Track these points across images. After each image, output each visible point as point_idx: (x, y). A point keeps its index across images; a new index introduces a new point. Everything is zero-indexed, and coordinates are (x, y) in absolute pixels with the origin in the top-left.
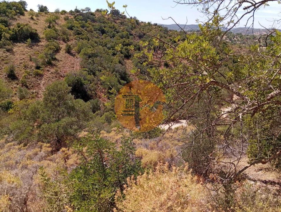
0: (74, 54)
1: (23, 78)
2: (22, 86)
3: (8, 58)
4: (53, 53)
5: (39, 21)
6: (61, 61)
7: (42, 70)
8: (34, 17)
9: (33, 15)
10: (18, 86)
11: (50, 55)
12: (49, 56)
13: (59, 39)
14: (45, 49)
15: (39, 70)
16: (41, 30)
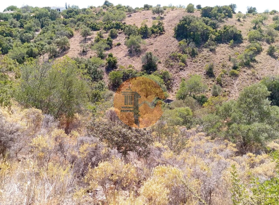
0: (276, 56)
1: (219, 76)
2: (217, 84)
3: (210, 57)
4: (253, 54)
5: (245, 23)
6: (260, 62)
7: (238, 71)
8: (241, 19)
9: (240, 17)
10: (213, 83)
11: (250, 56)
12: (248, 57)
13: (263, 40)
14: (245, 50)
15: (235, 71)
16: (245, 31)
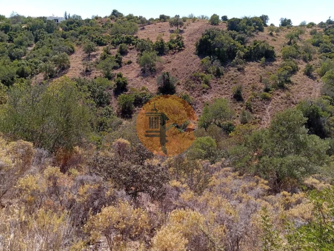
0: (314, 76)
1: (248, 100)
2: (246, 109)
3: (237, 78)
4: (288, 74)
5: (279, 37)
6: (296, 84)
7: (270, 93)
8: (274, 33)
9: (273, 31)
10: (242, 108)
11: (284, 76)
12: (282, 78)
13: (299, 58)
14: (279, 70)
15: (267, 93)
16: (279, 47)
